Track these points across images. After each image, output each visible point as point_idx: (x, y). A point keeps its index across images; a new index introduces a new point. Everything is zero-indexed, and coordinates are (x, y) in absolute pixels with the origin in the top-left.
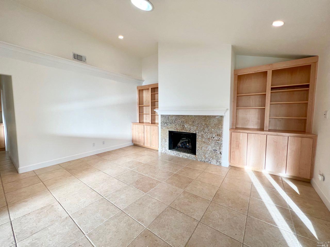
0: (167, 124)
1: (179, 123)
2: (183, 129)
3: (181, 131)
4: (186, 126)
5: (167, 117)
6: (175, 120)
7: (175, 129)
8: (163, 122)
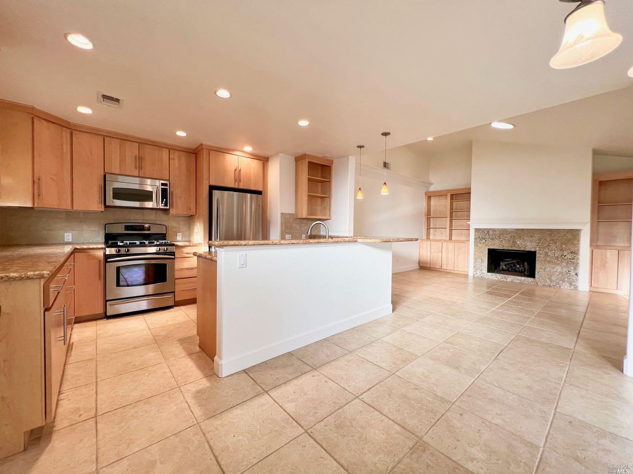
0: (486, 241)
1: (507, 238)
2: (514, 246)
3: (510, 248)
4: (518, 242)
5: (485, 231)
6: (499, 234)
7: (500, 246)
8: (478, 238)
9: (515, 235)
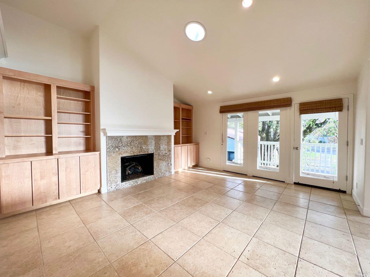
0: (119, 149)
1: (136, 145)
2: (141, 151)
3: (139, 154)
4: (144, 147)
5: (118, 139)
6: (131, 143)
7: (132, 152)
8: (111, 147)
9: (142, 141)
